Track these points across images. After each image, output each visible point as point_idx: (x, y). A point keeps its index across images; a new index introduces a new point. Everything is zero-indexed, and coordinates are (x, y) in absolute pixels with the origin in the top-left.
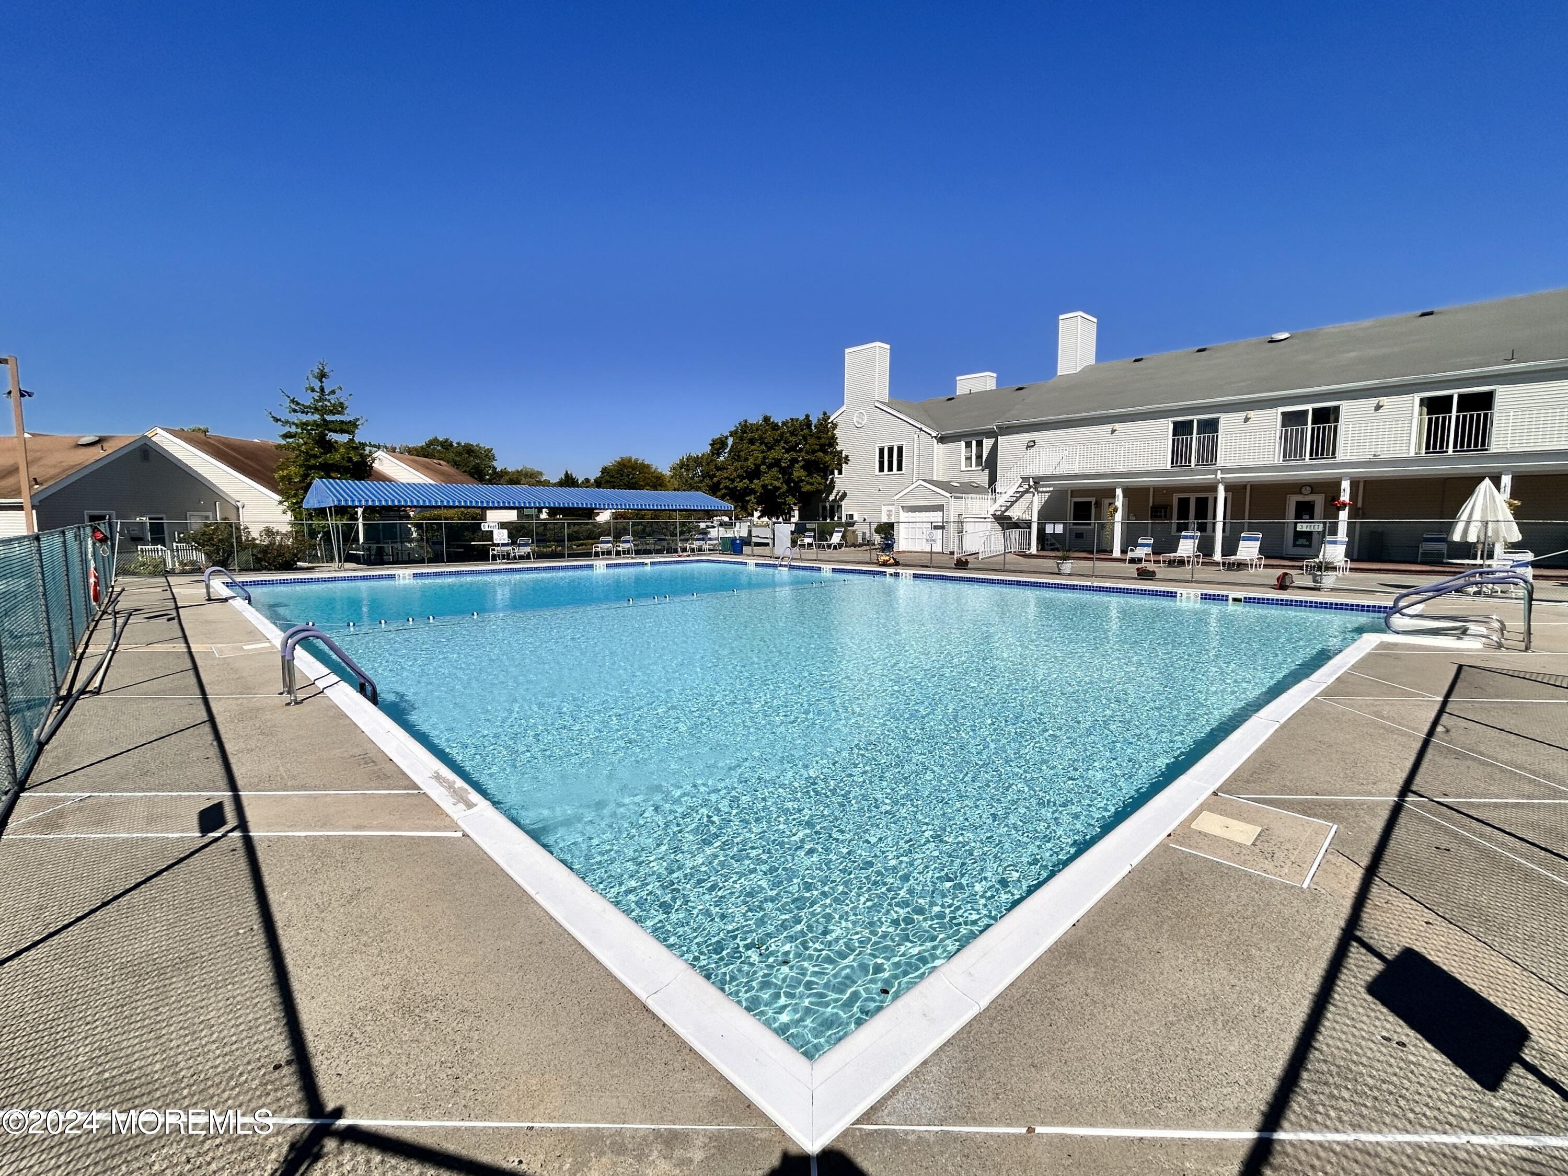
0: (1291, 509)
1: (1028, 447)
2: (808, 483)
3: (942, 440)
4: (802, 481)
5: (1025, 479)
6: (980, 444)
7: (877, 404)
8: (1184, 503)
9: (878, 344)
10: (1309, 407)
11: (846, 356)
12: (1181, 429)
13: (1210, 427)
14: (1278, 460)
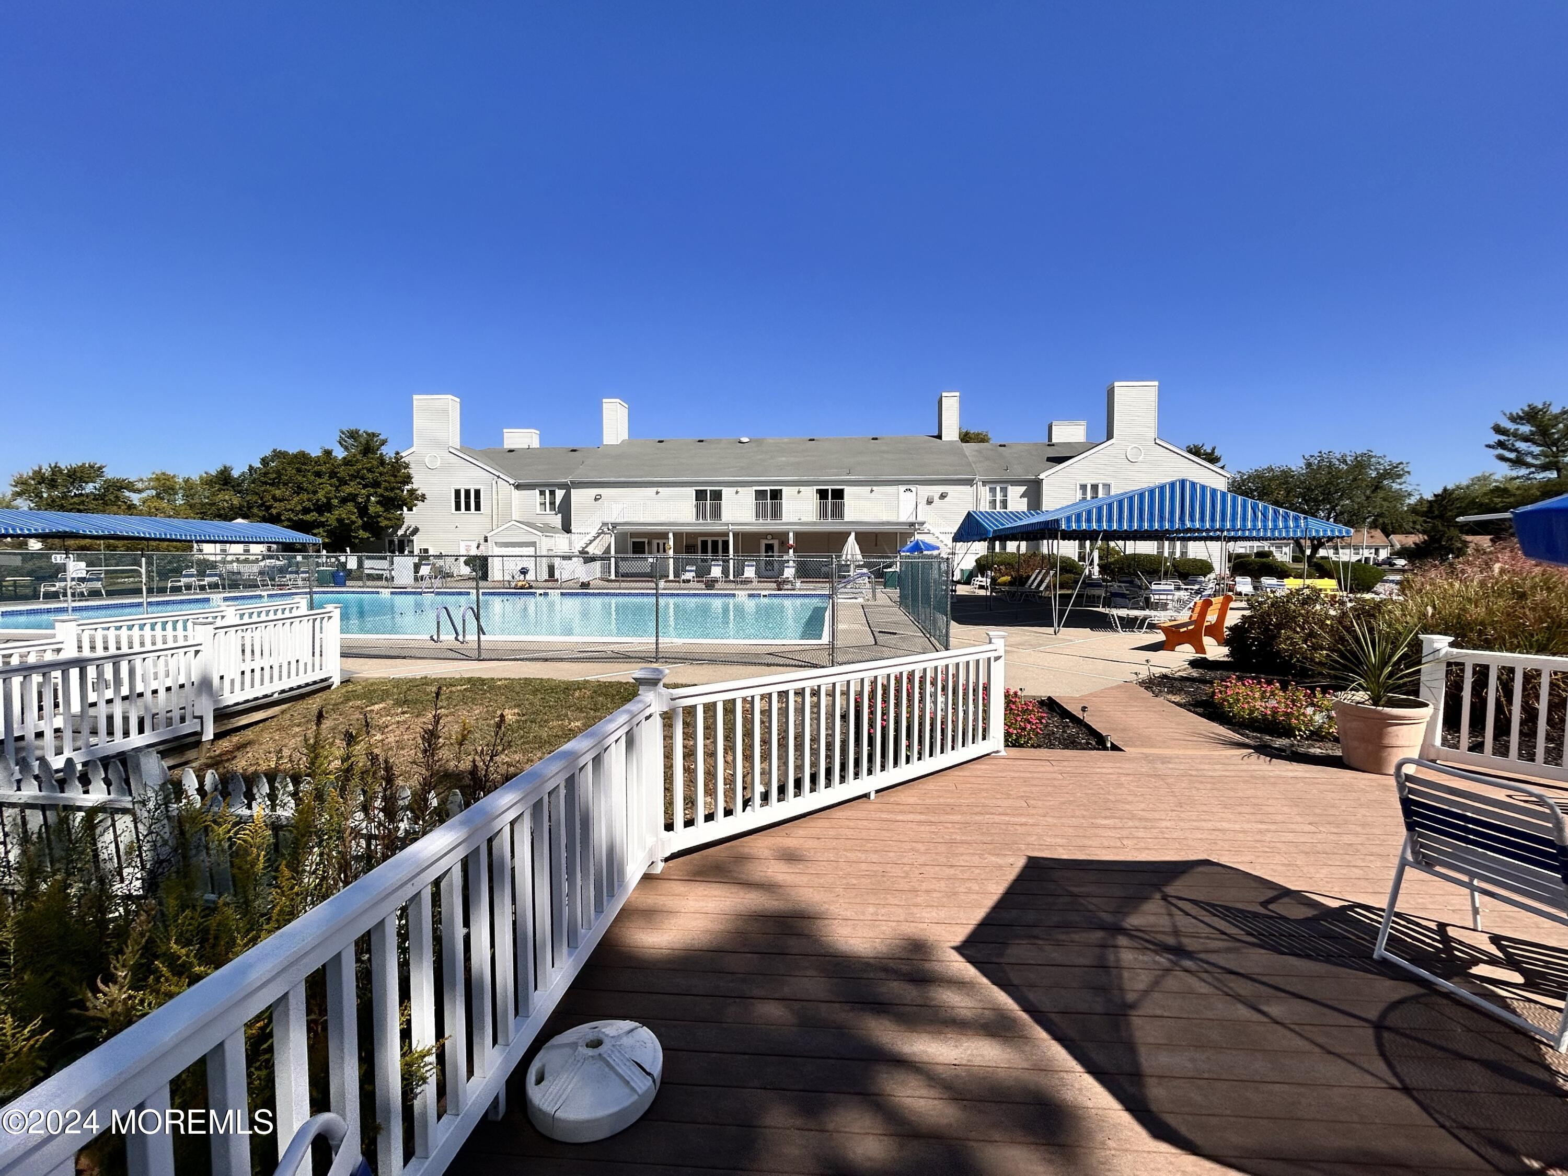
0: (763, 548)
1: (596, 499)
2: (385, 518)
3: (518, 487)
4: (380, 516)
5: (604, 524)
6: (552, 493)
7: (451, 450)
8: (704, 543)
9: (450, 397)
10: (768, 488)
11: (415, 402)
12: (700, 495)
13: (717, 496)
14: (753, 520)
